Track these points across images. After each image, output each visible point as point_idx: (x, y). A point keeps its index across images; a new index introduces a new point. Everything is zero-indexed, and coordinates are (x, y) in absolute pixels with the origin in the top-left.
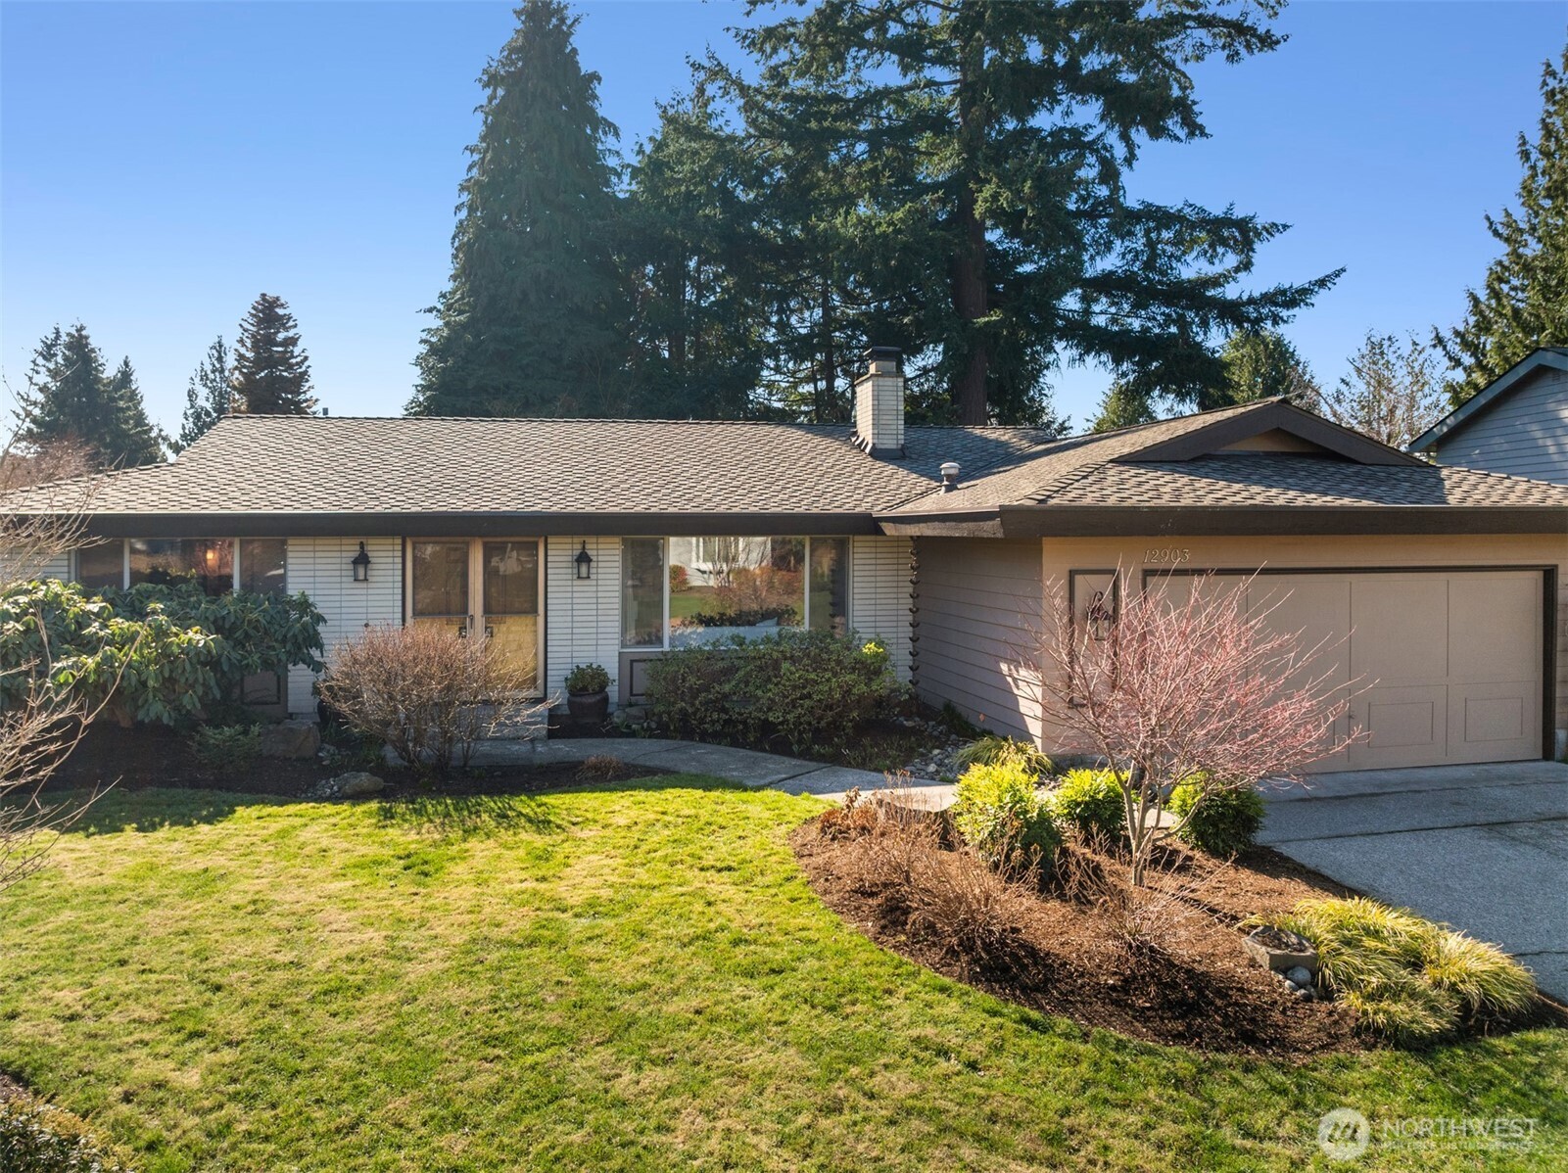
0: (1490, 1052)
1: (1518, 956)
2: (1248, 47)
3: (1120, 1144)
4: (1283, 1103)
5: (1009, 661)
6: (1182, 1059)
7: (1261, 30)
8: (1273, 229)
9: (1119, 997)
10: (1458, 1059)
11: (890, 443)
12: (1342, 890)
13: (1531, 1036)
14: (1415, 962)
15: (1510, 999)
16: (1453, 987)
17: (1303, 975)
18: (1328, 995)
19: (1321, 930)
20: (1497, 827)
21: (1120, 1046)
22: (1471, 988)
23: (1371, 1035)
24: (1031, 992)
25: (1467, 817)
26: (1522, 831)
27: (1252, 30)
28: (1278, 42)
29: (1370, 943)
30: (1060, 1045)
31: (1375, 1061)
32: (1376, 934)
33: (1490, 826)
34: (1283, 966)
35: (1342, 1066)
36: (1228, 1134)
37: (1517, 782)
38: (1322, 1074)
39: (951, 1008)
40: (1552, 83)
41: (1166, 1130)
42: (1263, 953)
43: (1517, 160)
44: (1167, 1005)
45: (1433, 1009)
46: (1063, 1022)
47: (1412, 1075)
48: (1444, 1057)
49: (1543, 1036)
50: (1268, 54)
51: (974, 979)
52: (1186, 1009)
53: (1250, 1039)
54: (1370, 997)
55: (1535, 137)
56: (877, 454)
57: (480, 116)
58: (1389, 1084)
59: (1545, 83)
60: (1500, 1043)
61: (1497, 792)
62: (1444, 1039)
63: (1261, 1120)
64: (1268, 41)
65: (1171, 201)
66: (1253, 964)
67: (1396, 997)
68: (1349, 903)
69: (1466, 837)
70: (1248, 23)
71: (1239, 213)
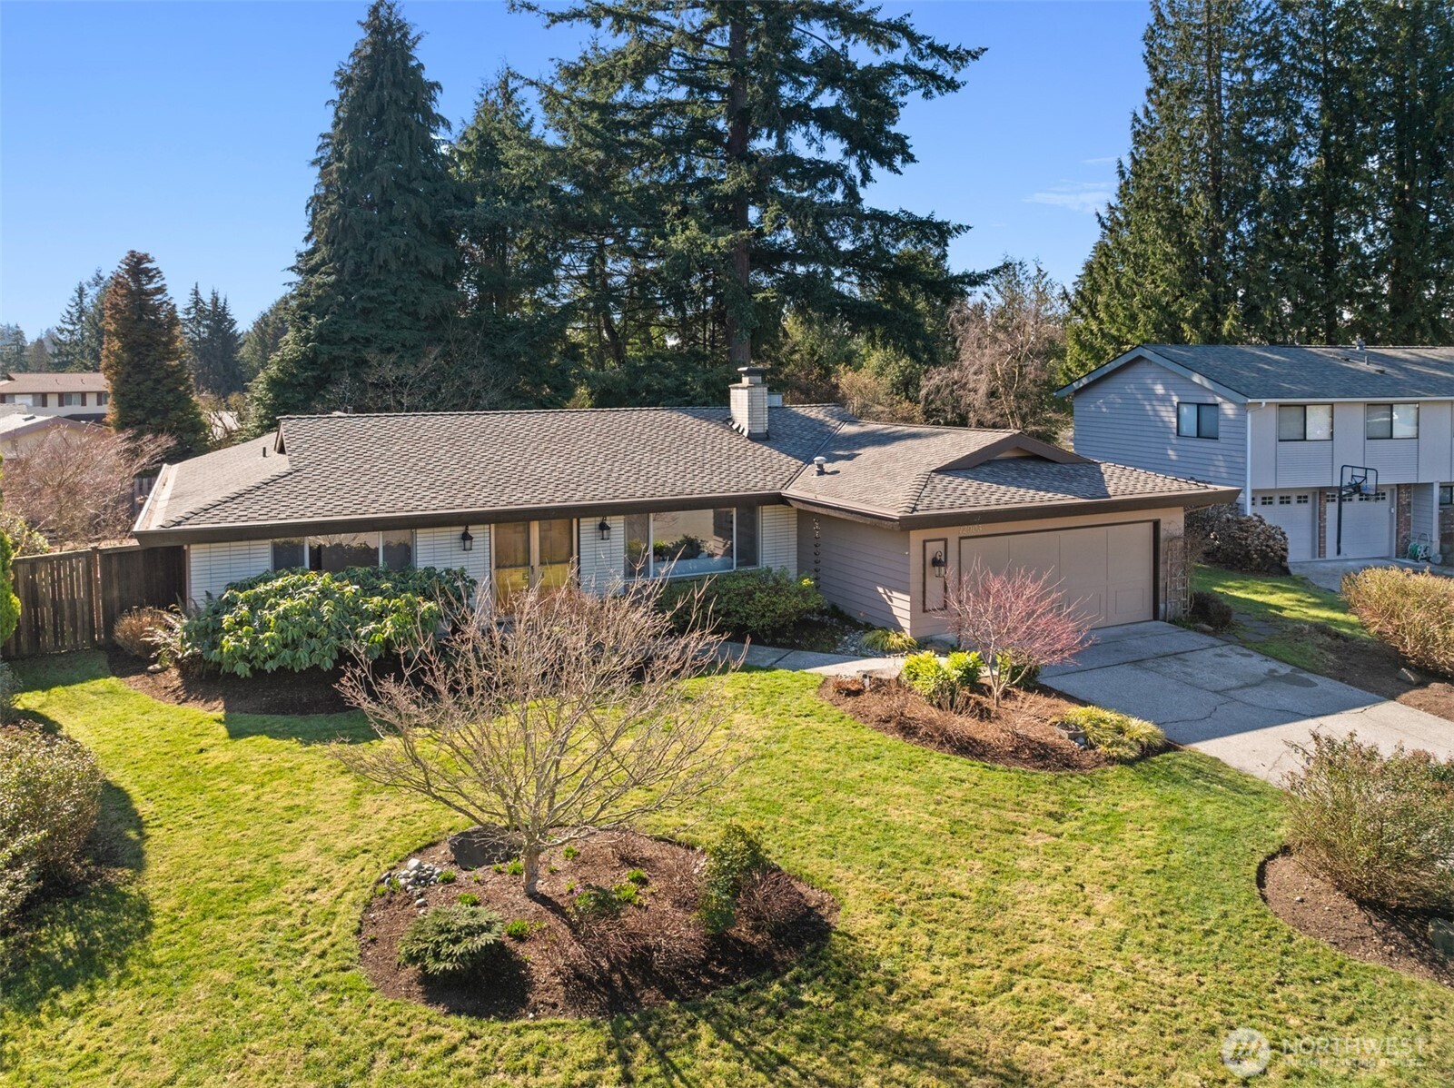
0: (1153, 763)
1: (1158, 724)
2: (938, 88)
3: (1040, 804)
4: (1088, 787)
5: (884, 586)
6: (1048, 775)
7: (948, 78)
8: (959, 229)
9: (1015, 754)
10: (1142, 765)
11: (760, 430)
12: (1084, 703)
13: (1166, 755)
14: (1120, 731)
15: (1158, 743)
16: (1137, 740)
17: (1082, 740)
18: (1093, 747)
19: (1082, 720)
20: (1137, 663)
21: (1024, 773)
22: (1143, 740)
23: (1111, 760)
24: (980, 756)
25: (1123, 658)
26: (1149, 664)
27: (941, 78)
28: (958, 87)
29: (1103, 725)
30: (1003, 774)
31: (1115, 769)
32: (1104, 721)
33: (1134, 662)
34: (1073, 737)
35: (1104, 772)
36: (1072, 797)
37: (1142, 635)
38: (1098, 775)
39: (955, 765)
40: (1138, 127)
41: (1053, 798)
42: (1065, 733)
43: (1117, 176)
44: (1034, 756)
45: (1131, 748)
46: (1000, 767)
47: (1129, 772)
48: (1138, 766)
49: (1170, 755)
50: (950, 95)
51: (955, 753)
52: (1043, 757)
53: (1068, 766)
54: (1108, 746)
55: (1127, 163)
56: (753, 437)
57: (332, 109)
58: (1121, 776)
59: (1133, 127)
60: (1156, 759)
61: (1134, 643)
62: (1137, 759)
63: (1083, 792)
64: (952, 85)
65: (892, 209)
66: (1061, 737)
67: (1117, 746)
68: (1089, 708)
69: (1125, 669)
70: (939, 73)
71: (938, 218)
